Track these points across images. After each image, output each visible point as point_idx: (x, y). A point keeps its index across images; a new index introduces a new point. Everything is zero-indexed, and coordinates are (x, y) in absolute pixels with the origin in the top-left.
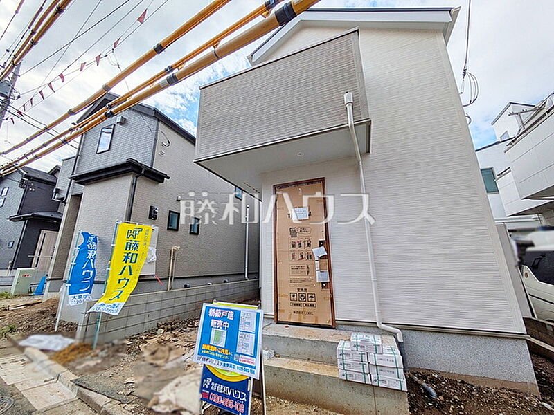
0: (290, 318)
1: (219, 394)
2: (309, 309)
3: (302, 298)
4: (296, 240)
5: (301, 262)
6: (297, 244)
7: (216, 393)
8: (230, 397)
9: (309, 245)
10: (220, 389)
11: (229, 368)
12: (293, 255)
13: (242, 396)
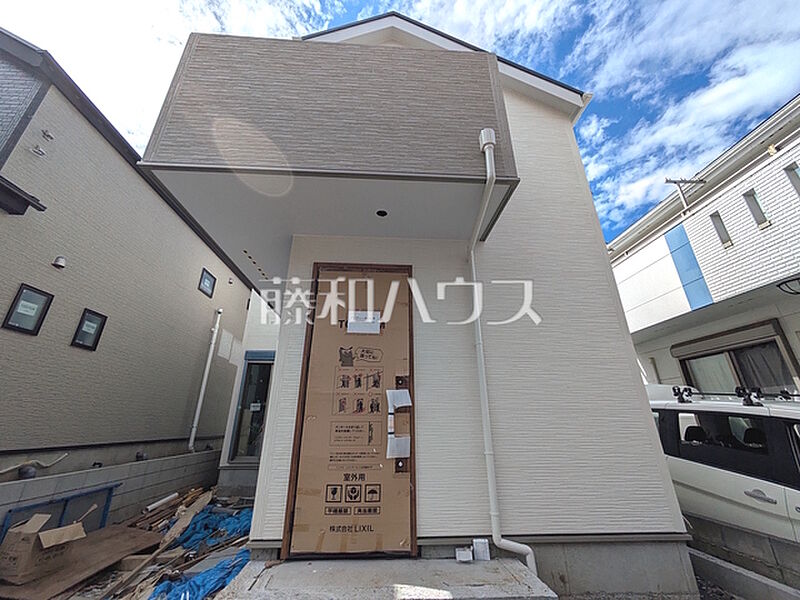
0: (320, 543)
2: (365, 520)
3: (353, 494)
5: (358, 417)
6: (352, 383)
9: (376, 384)
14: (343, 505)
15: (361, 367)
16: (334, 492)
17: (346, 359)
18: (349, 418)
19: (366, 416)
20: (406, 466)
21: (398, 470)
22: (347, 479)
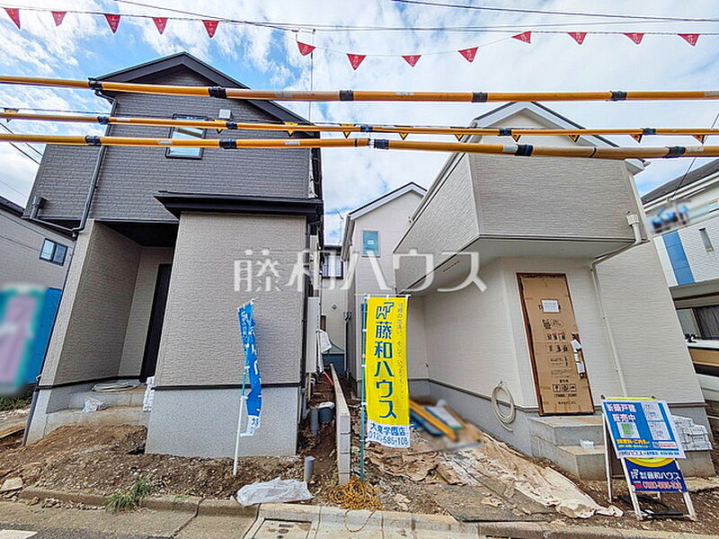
0: (556, 409)
1: (652, 480)
2: (572, 399)
3: (565, 389)
4: (550, 332)
5: (558, 353)
6: (553, 337)
7: (649, 480)
8: (664, 480)
9: (564, 338)
10: (650, 475)
11: (652, 456)
12: (551, 347)
13: (675, 476)
14: (562, 393)
15: (554, 330)
16: (557, 388)
17: (547, 326)
18: (555, 355)
19: (562, 353)
20: (584, 376)
21: (582, 377)
22: (561, 381)
